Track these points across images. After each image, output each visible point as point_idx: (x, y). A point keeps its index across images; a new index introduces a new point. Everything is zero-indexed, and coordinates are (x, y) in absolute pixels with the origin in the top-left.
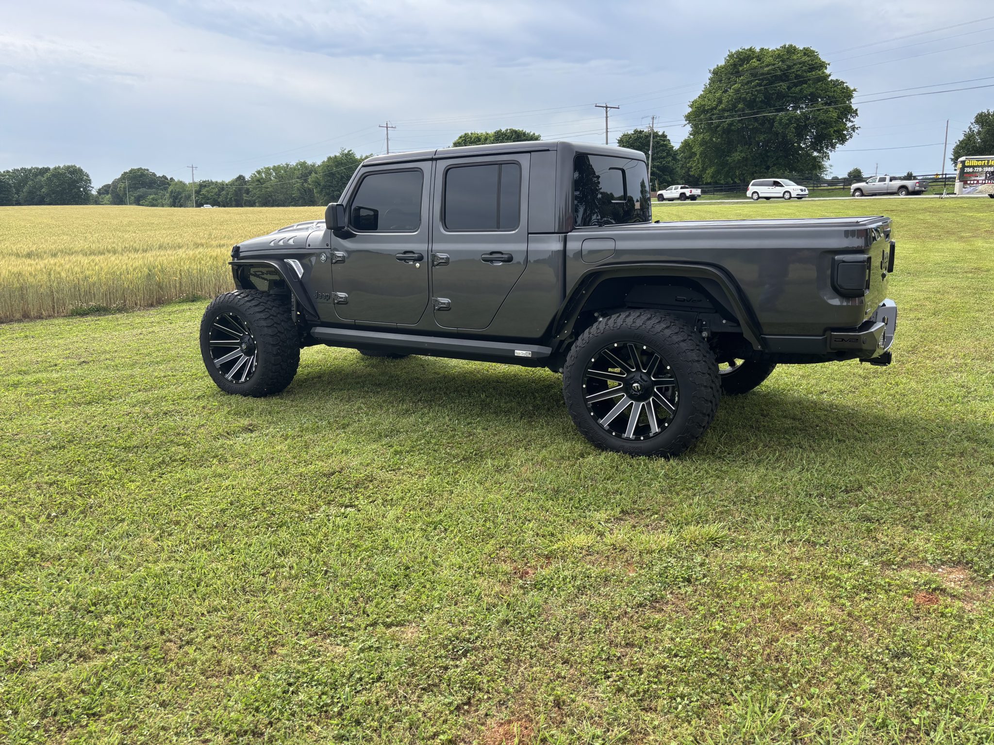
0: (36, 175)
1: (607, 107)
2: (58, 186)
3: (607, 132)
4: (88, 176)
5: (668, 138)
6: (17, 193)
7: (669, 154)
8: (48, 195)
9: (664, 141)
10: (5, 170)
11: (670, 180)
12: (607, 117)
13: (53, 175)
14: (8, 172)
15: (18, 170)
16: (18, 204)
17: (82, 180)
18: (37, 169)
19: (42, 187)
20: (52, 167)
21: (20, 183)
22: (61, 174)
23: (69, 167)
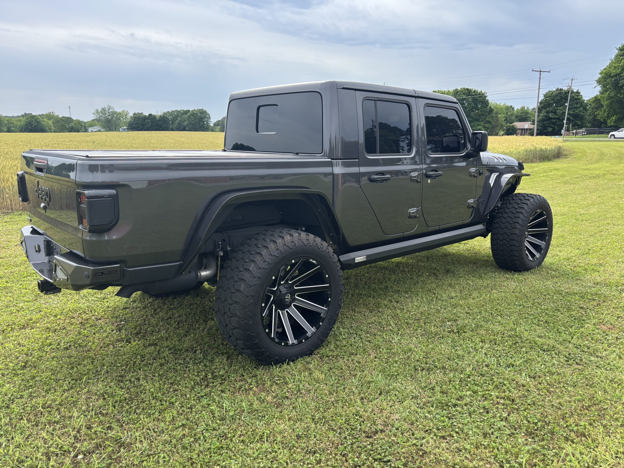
0: (182, 114)
1: (540, 71)
2: (193, 121)
3: (539, 89)
4: (209, 115)
5: (581, 94)
6: (172, 124)
7: (582, 106)
8: (188, 125)
9: (578, 96)
10: (167, 111)
11: (580, 123)
12: (540, 79)
13: (191, 115)
14: (169, 112)
15: (174, 111)
16: (172, 130)
17: (206, 117)
18: (184, 111)
19: (185, 121)
20: (191, 110)
21: (174, 118)
22: (196, 114)
23: (200, 110)
